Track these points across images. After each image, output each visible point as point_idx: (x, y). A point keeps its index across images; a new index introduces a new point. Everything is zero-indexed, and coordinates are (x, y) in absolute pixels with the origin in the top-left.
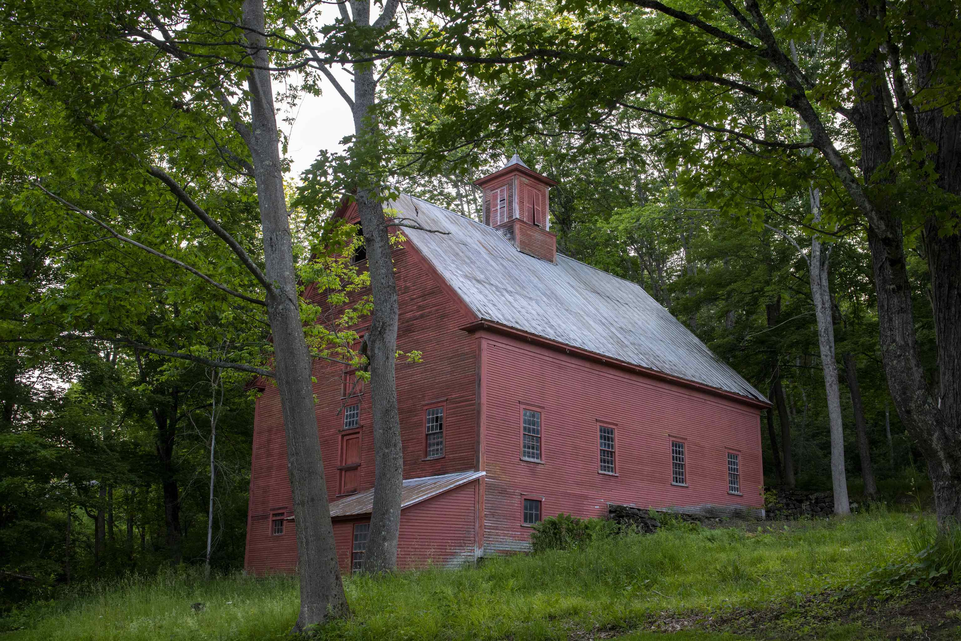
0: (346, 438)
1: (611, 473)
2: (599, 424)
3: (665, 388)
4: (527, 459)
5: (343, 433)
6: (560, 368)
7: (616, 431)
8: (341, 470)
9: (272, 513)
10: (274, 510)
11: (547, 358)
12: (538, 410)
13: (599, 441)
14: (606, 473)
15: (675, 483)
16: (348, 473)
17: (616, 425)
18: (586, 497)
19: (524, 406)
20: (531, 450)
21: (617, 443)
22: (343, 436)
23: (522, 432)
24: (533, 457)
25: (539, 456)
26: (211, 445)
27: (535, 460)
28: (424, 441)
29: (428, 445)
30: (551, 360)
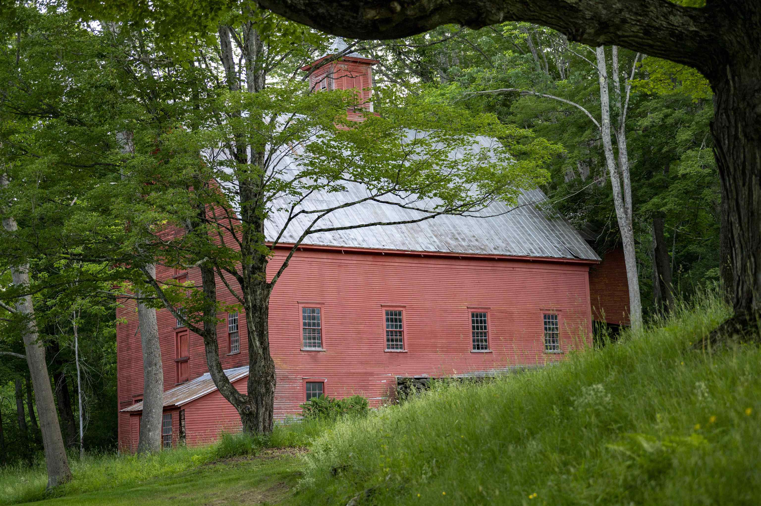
0: (180, 334)
1: (399, 350)
2: (384, 309)
3: (461, 265)
4: (308, 349)
5: (177, 331)
6: (339, 266)
7: (404, 313)
8: (177, 362)
9: (134, 399)
10: (135, 397)
11: (326, 260)
12: (318, 306)
13: (385, 323)
14: (393, 350)
15: (476, 351)
16: (183, 365)
17: (404, 307)
18: (372, 374)
19: (303, 305)
20: (312, 341)
21: (405, 323)
22: (177, 333)
23: (302, 327)
24: (315, 346)
25: (321, 345)
26: (74, 347)
27: (317, 349)
28: (227, 339)
29: (230, 342)
30: (329, 261)
